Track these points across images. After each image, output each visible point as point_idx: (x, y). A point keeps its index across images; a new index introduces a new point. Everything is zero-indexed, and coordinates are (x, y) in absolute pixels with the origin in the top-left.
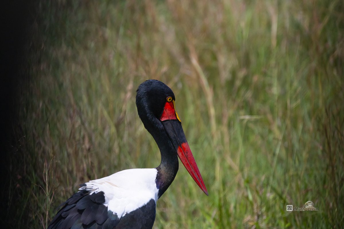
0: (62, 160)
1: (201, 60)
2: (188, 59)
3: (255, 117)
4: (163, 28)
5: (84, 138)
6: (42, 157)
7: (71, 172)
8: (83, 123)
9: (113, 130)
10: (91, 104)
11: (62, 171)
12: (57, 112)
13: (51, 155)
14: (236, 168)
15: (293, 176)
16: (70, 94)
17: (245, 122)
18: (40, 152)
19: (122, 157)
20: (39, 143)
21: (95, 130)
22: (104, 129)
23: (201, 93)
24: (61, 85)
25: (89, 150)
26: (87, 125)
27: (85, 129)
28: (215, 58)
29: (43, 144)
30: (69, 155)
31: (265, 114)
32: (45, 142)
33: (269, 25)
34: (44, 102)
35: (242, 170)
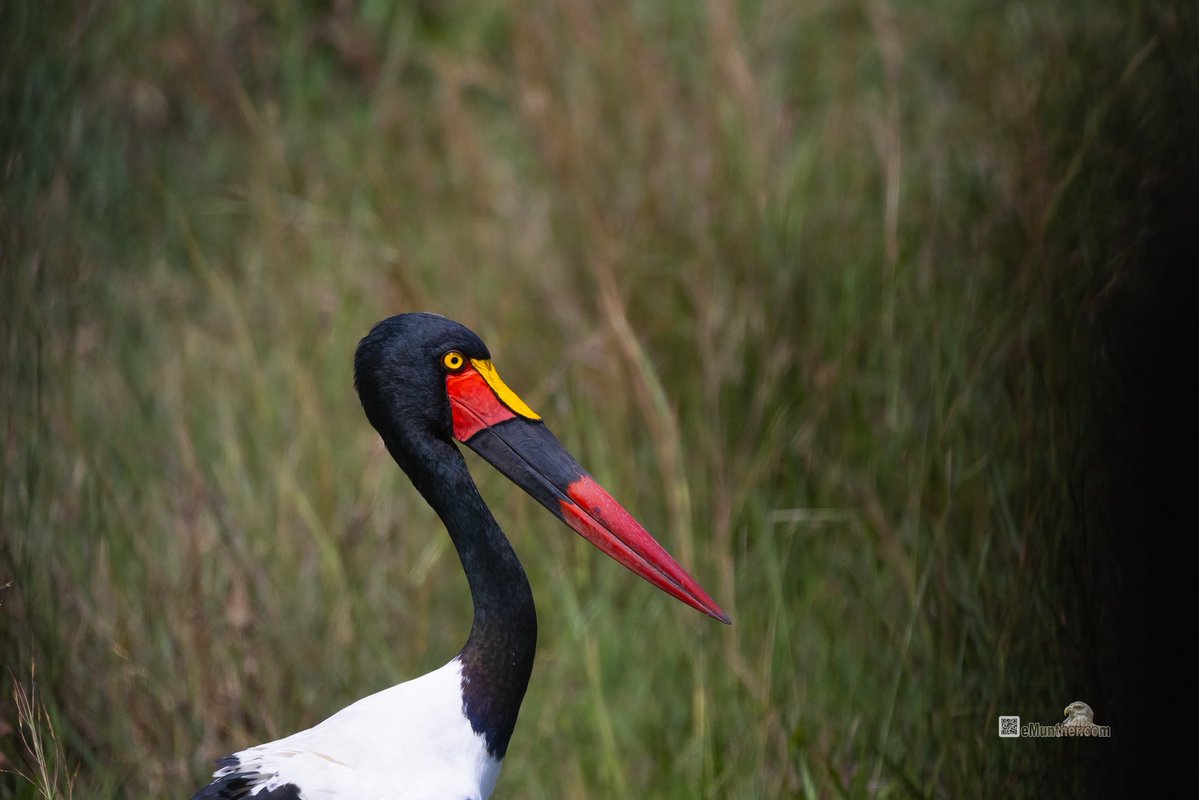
0: (155, 666)
1: (638, 316)
2: (592, 312)
3: (824, 515)
4: (506, 203)
5: (229, 589)
6: (83, 658)
7: (185, 710)
8: (226, 538)
9: (332, 561)
10: (255, 469)
11: (155, 706)
12: (137, 497)
13: (117, 650)
14: (761, 693)
15: (956, 719)
16: (182, 435)
17: (791, 530)
18: (78, 637)
19: (364, 656)
20: (74, 609)
21: (270, 558)
22: (300, 556)
23: (636, 431)
24: (147, 407)
25: (248, 631)
26: (240, 543)
27: (235, 557)
28: (686, 305)
29: (85, 609)
30: (177, 650)
31: (859, 503)
32: (93, 603)
33: (875, 190)
34: (90, 462)
35: (780, 699)
